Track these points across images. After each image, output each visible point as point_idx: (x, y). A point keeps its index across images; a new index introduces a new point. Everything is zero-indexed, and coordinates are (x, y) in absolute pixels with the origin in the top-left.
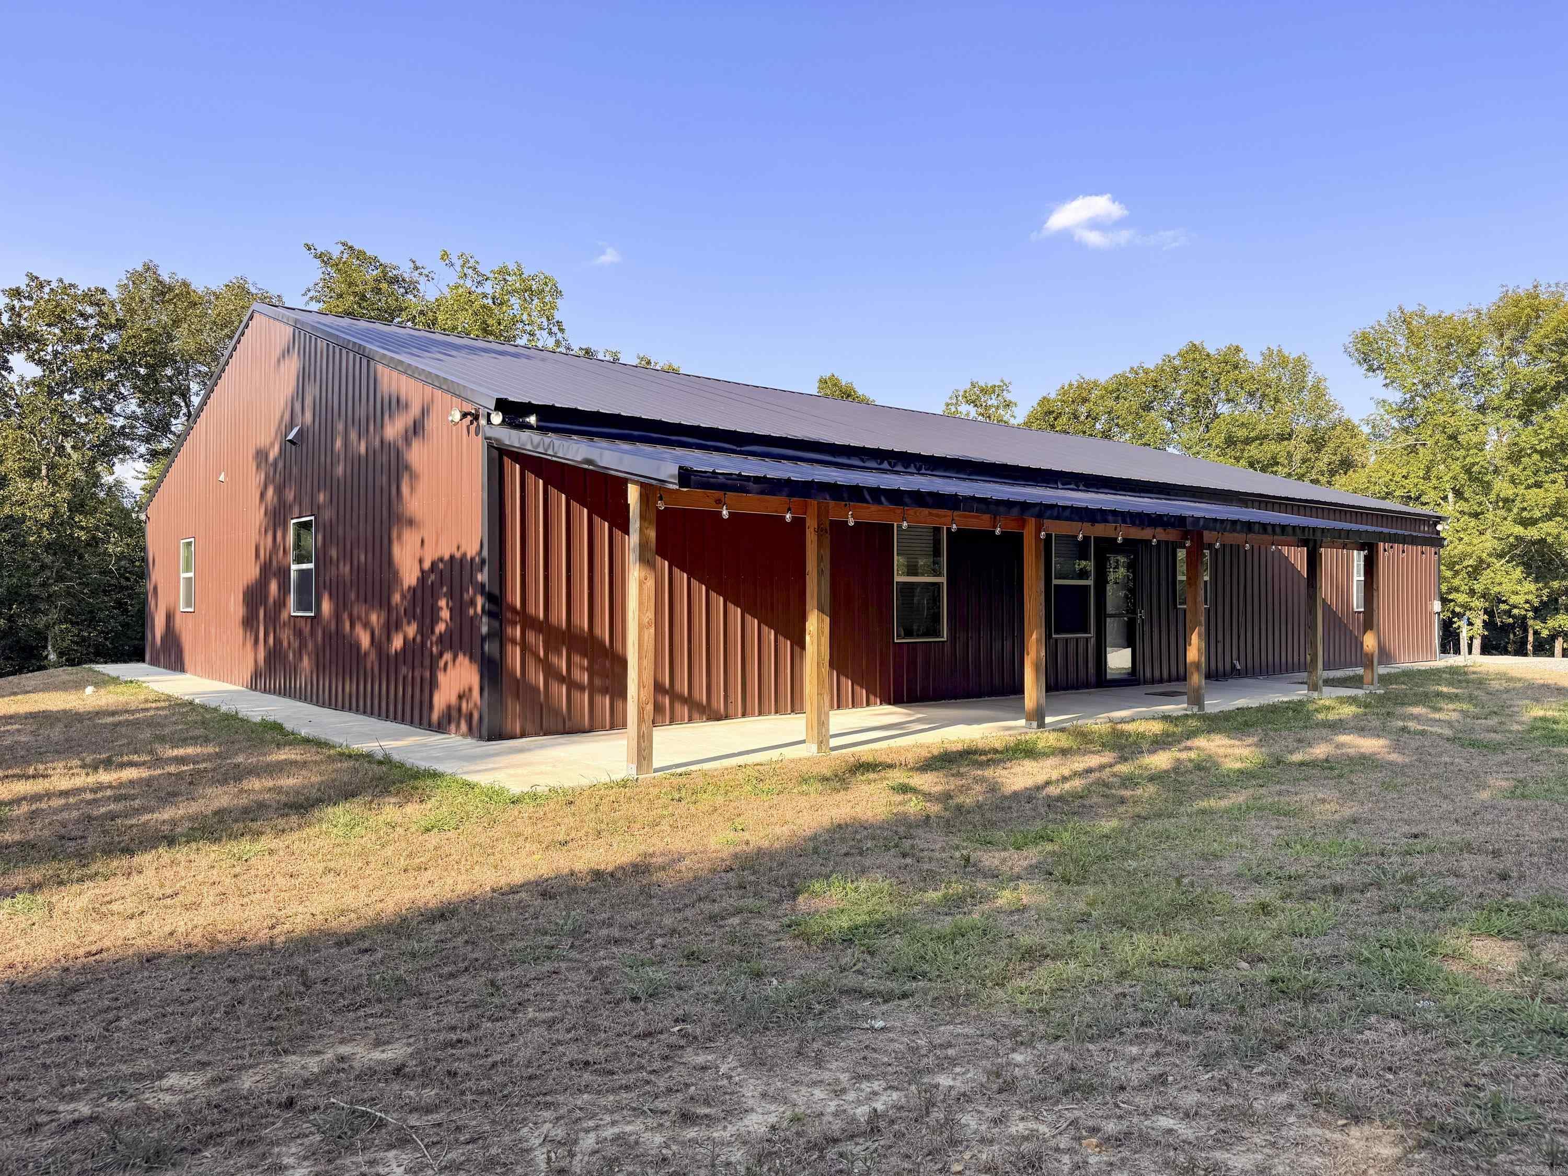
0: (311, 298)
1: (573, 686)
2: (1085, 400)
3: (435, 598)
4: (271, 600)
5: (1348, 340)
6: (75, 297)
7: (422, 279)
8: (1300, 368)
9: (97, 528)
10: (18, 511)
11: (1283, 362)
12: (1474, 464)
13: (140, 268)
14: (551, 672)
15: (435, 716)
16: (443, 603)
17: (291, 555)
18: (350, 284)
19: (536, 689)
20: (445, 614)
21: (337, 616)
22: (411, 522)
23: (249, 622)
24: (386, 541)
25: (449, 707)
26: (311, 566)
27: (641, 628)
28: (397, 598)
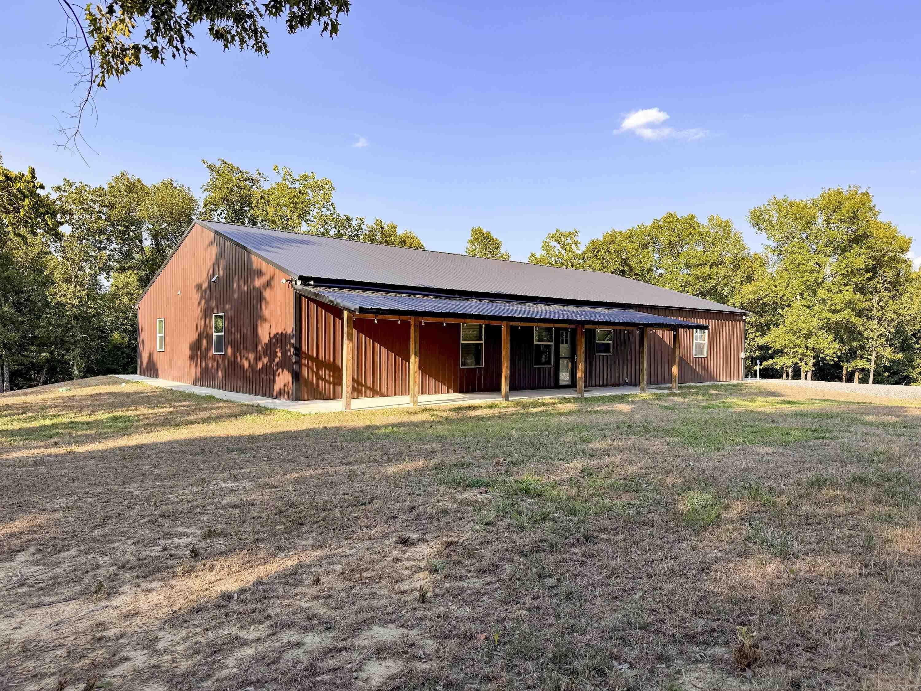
0: (205, 190)
1: (326, 381)
2: (614, 242)
3: (275, 348)
4: (203, 348)
5: (748, 214)
6: (89, 192)
7: (262, 180)
8: (727, 225)
9: (99, 308)
10: (63, 300)
11: (719, 223)
12: (808, 280)
13: (119, 175)
14: (318, 377)
15: (275, 394)
16: (278, 350)
17: (214, 329)
18: (226, 183)
19: (313, 384)
20: (279, 354)
21: (234, 355)
22: (265, 320)
23: (192, 357)
24: (255, 326)
25: (280, 389)
26: (223, 333)
27: (347, 360)
28: (260, 348)
